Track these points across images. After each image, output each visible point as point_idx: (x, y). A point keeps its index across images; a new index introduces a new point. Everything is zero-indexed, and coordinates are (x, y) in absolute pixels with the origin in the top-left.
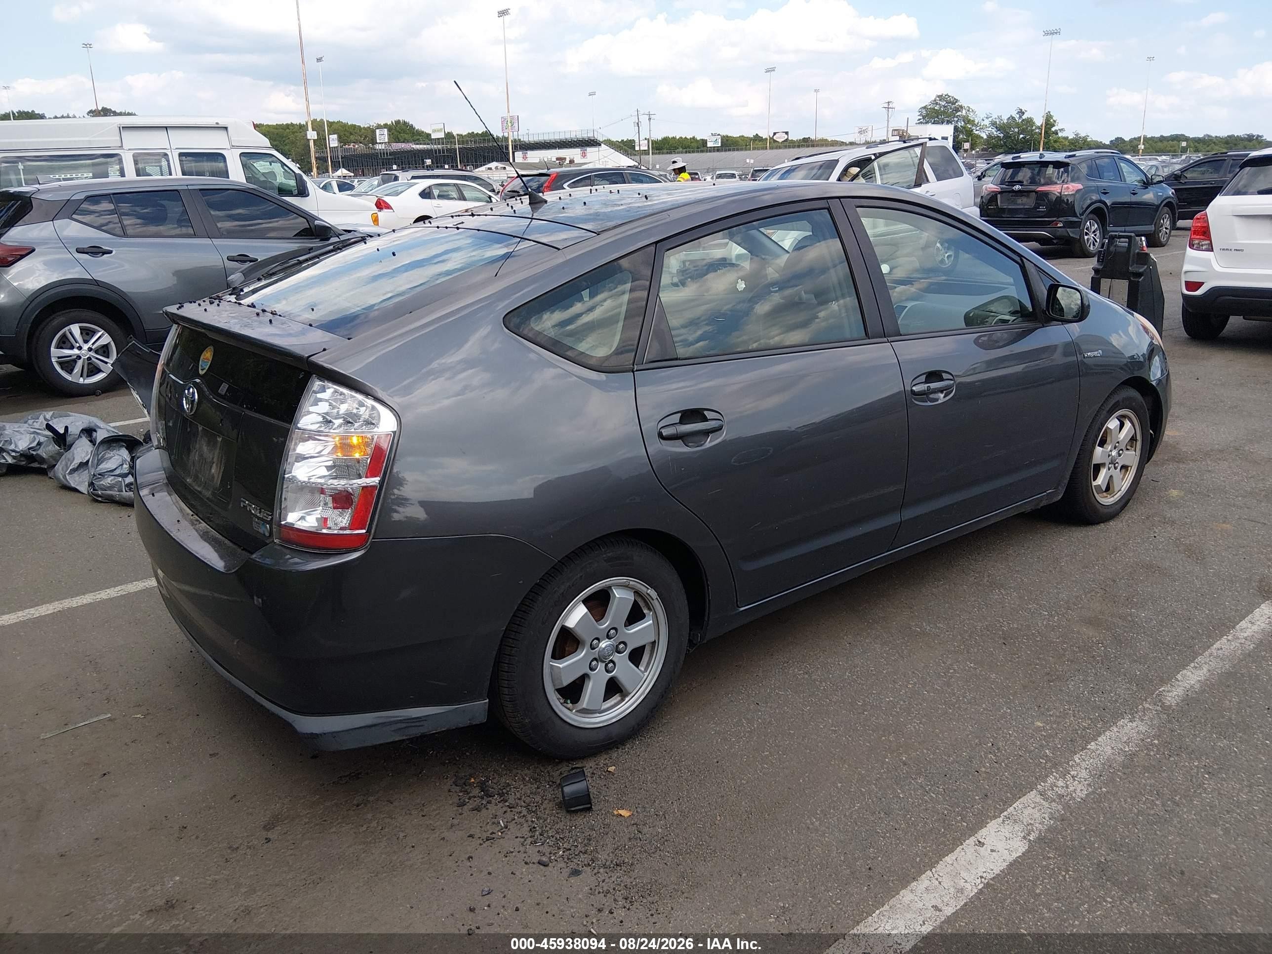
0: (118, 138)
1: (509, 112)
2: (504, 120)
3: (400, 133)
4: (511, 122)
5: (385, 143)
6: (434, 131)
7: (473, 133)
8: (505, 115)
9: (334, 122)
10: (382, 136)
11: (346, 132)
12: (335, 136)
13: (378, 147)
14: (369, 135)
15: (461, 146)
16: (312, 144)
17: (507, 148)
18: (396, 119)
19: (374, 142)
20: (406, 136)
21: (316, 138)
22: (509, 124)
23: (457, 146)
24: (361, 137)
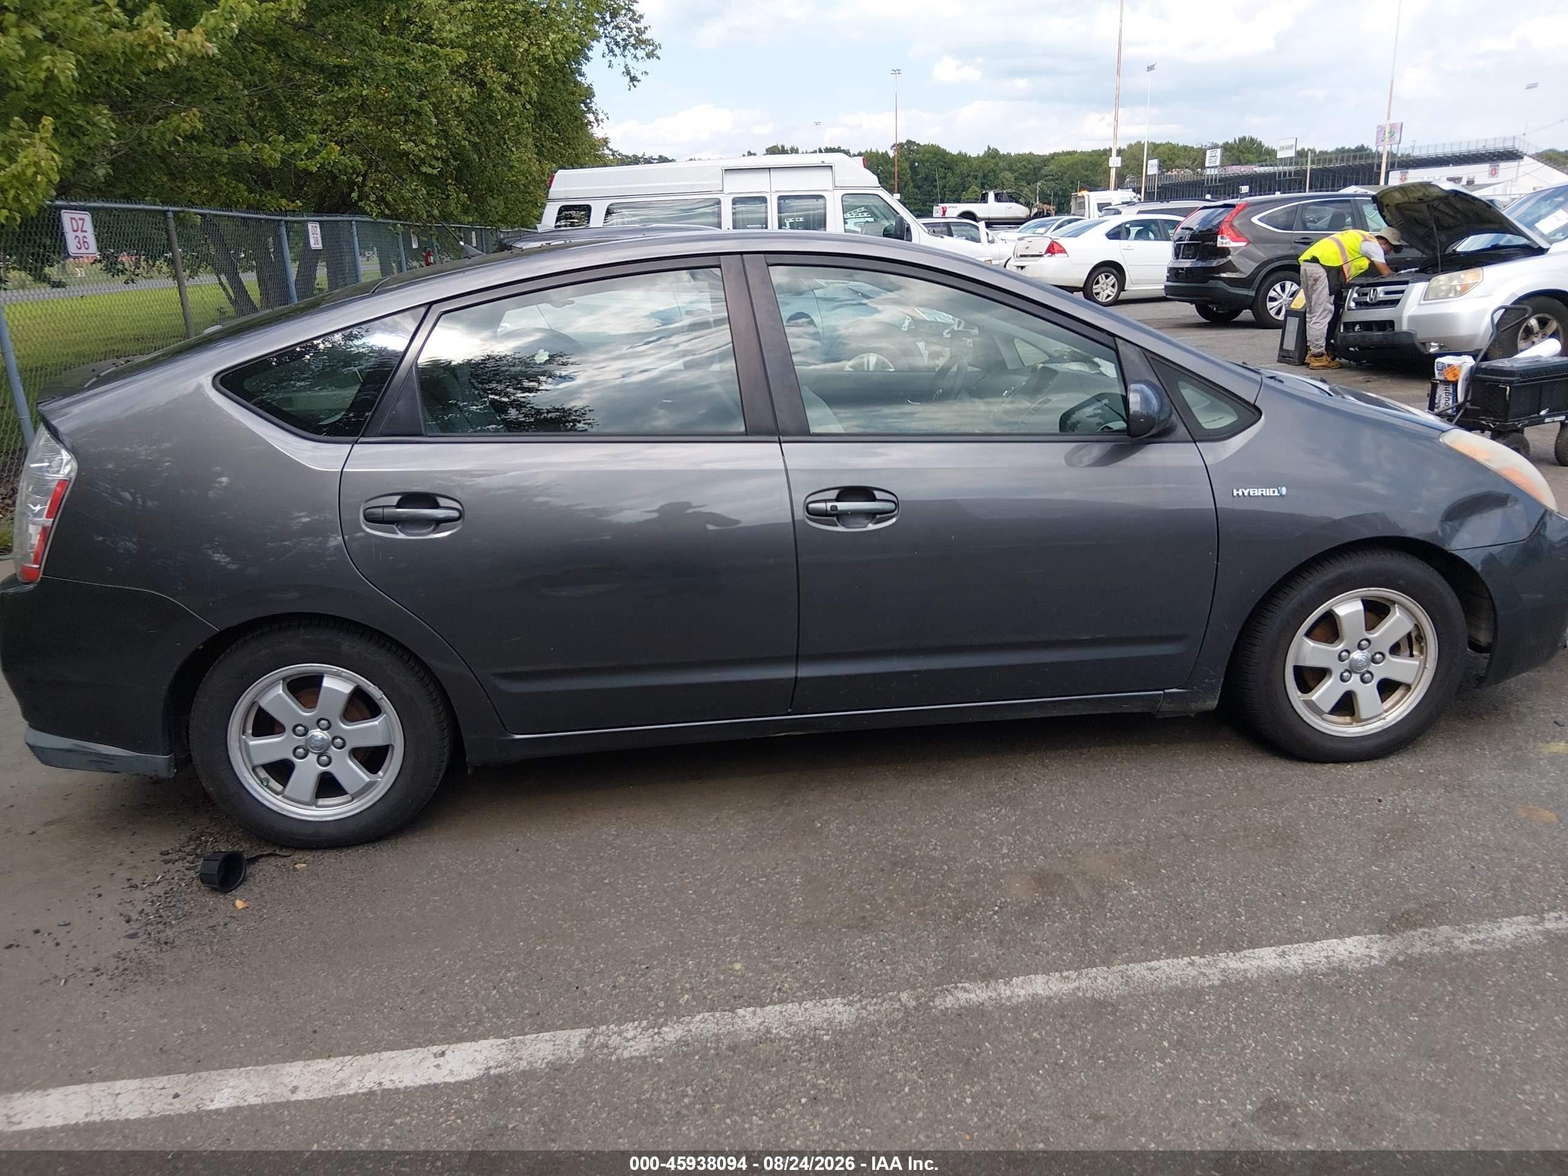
0: (721, 182)
1: (1389, 118)
2: (1381, 130)
3: (1243, 153)
4: (1394, 131)
5: (1216, 167)
6: (1282, 149)
7: (1343, 148)
8: (1384, 122)
9: (1161, 144)
10: (1213, 159)
11: (1169, 155)
12: (1155, 162)
13: (1208, 172)
14: (1197, 157)
15: (1314, 167)
16: (1113, 172)
17: (1379, 167)
18: (1241, 136)
19: (1203, 167)
20: (1251, 156)
21: (1119, 165)
22: (1387, 135)
23: (1309, 167)
24: (1189, 160)
